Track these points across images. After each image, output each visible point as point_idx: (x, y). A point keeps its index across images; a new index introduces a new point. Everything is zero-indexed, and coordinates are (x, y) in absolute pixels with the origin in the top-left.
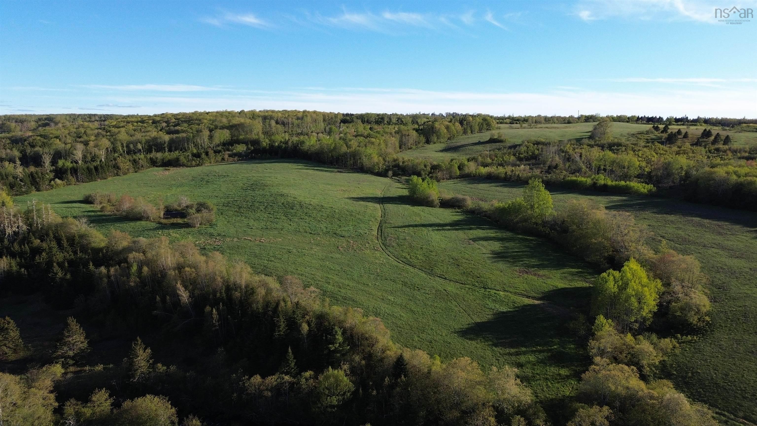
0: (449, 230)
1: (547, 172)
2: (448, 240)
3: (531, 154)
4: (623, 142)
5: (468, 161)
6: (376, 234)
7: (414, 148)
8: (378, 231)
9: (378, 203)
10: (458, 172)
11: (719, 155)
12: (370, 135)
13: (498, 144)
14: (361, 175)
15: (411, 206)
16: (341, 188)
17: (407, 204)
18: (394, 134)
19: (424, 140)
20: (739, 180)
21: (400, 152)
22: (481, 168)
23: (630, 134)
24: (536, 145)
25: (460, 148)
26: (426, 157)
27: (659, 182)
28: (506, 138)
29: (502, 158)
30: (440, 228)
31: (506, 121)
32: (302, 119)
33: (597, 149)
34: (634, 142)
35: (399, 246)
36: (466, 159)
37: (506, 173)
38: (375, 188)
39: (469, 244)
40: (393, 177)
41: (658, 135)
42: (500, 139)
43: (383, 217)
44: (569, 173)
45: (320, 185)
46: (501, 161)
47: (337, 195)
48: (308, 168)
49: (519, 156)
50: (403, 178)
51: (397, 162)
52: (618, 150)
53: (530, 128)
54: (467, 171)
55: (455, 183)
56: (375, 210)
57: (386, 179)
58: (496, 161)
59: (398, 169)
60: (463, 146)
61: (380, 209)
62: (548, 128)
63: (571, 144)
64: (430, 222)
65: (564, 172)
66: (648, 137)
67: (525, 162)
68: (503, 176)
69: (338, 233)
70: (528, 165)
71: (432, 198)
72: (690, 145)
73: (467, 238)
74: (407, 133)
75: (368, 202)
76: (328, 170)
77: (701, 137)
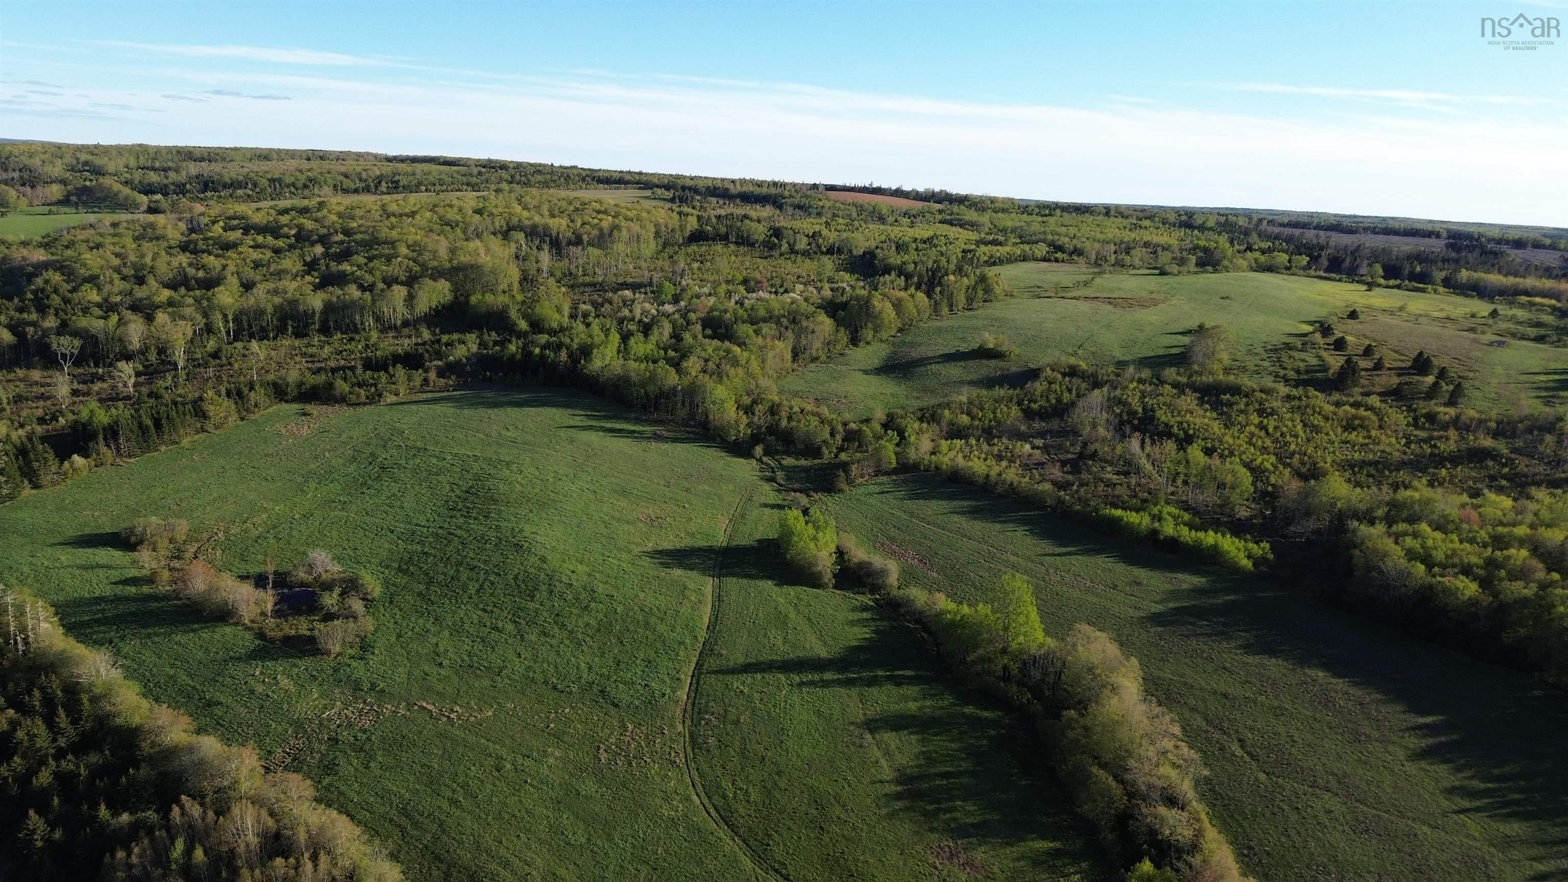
0: (832, 684)
1: (1075, 466)
2: (821, 729)
3: (1054, 401)
4: (1246, 382)
5: (922, 421)
6: (685, 697)
7: (823, 358)
8: (691, 684)
9: (711, 573)
10: (894, 461)
11: (1432, 438)
12: (736, 320)
13: (993, 363)
14: (699, 449)
15: (776, 585)
16: (646, 511)
17: (769, 578)
18: (785, 321)
19: (845, 338)
20: (1429, 579)
21: (793, 371)
22: (944, 444)
23: (1269, 347)
24: (1067, 379)
25: (915, 367)
26: (841, 397)
27: (1289, 520)
28: (1013, 348)
29: (994, 412)
30: (817, 677)
31: (1036, 251)
32: (610, 235)
33: (1189, 401)
34: (1268, 382)
35: (720, 747)
36: (919, 414)
37: (988, 476)
38: (717, 509)
39: (861, 746)
40: (765, 459)
41: (1324, 354)
42: (999, 349)
43: (711, 628)
44: (1118, 473)
45: (605, 499)
46: (990, 421)
47: (633, 543)
48: (594, 423)
49: (1029, 407)
50: (784, 462)
51: (777, 417)
52: (1230, 405)
53: (1074, 298)
54: (912, 455)
55: (882, 493)
56: (700, 602)
57: (749, 467)
58: (980, 419)
59: (777, 440)
60: (923, 362)
61: (710, 597)
62: (1110, 301)
63: (1140, 381)
64: (801, 654)
65: (1109, 469)
66: (1303, 360)
67: (1037, 425)
68: (981, 480)
69: (608, 689)
70: (1041, 434)
71: (820, 568)
72: (1380, 394)
73: (861, 718)
74: (811, 326)
75: (692, 569)
76: (634, 432)
77: (1411, 368)
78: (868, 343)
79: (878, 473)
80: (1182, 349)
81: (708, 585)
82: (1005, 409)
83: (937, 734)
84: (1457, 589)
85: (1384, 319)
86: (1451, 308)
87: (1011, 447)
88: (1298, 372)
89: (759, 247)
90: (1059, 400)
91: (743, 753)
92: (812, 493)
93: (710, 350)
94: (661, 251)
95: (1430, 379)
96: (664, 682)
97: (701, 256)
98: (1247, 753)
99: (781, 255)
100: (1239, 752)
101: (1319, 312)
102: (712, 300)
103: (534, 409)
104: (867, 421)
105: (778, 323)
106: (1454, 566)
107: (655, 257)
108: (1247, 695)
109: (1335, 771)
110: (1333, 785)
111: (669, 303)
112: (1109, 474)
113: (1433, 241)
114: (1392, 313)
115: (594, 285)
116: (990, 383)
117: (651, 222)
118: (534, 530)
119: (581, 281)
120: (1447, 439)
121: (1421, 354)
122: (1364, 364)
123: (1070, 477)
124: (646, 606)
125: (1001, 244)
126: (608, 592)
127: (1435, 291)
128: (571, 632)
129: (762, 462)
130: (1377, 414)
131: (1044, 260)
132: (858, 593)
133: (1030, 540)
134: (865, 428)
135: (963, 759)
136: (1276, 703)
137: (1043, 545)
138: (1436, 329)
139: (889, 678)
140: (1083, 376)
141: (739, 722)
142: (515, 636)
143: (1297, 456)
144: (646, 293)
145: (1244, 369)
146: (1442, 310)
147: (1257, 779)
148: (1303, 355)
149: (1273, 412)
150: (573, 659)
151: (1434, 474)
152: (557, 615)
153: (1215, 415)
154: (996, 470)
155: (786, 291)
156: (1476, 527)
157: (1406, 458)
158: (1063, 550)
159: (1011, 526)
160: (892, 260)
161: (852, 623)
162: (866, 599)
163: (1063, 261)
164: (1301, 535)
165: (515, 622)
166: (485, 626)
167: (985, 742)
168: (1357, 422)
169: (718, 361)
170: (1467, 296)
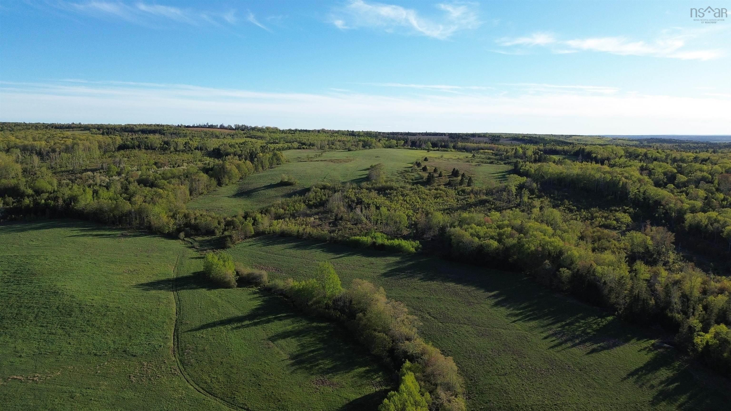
0: (248, 326)
1: (335, 223)
2: (247, 345)
3: (319, 200)
4: (394, 185)
5: (262, 214)
6: (173, 345)
7: (205, 192)
8: (174, 339)
9: (172, 290)
10: (253, 231)
11: (465, 198)
12: (156, 180)
13: (288, 187)
14: (149, 238)
15: (208, 290)
16: (127, 268)
17: (203, 288)
18: (183, 178)
19: (215, 183)
20: (480, 243)
21: (191, 199)
22: (275, 222)
23: (399, 172)
24: (323, 190)
25: (252, 192)
26: (219, 208)
27: (423, 233)
28: (296, 180)
29: (294, 207)
30: (239, 325)
31: (294, 145)
32: (73, 147)
33: (374, 194)
34: (402, 184)
35: (198, 363)
36: (260, 211)
37: (298, 231)
38: (167, 263)
39: (269, 348)
40: (186, 239)
41: (420, 173)
42: (290, 181)
43: (178, 313)
44: (353, 225)
45: (102, 266)
46: (293, 211)
47: (124, 283)
48: (85, 233)
49: (309, 204)
50: (196, 239)
51: (189, 219)
52: (390, 194)
53: (316, 161)
54: (261, 228)
55: (250, 245)
56: (169, 303)
57: (178, 243)
58: (288, 210)
59: (191, 229)
60: (256, 190)
61: (174, 300)
62: (331, 161)
63: (353, 188)
64: (229, 316)
65: (349, 223)
66: (413, 176)
67: (314, 210)
68: (295, 234)
69: (128, 349)
70: (317, 214)
71: (228, 279)
72: (444, 185)
73: (266, 337)
74: (198, 178)
75: (161, 290)
76: (110, 235)
77: (452, 175)
78: (227, 185)
79: (246, 237)
80: (366, 176)
81: (171, 295)
82: (299, 205)
83: (303, 336)
84: (491, 244)
85: (437, 160)
86: (459, 156)
87: (305, 220)
88: (412, 180)
89: (158, 150)
90: (321, 199)
91: (211, 362)
92: (215, 250)
93: (146, 192)
94: (103, 155)
95: (460, 178)
96: (159, 341)
97: (127, 155)
98: (432, 317)
99: (171, 152)
100: (429, 317)
101: (414, 160)
102: (140, 173)
103: (47, 230)
104: (235, 216)
105: (179, 178)
106: (488, 237)
107: (101, 157)
108: (426, 296)
109: (466, 317)
110: (466, 322)
111: (115, 176)
112: (349, 225)
113: (444, 137)
114: (439, 159)
115: (68, 172)
116: (289, 195)
117: (95, 140)
118: (63, 284)
119: (59, 170)
120: (471, 198)
121: (454, 169)
122: (436, 175)
123: (333, 228)
124: (140, 309)
125: (277, 143)
126: (116, 306)
127: (451, 151)
128: (98, 328)
129: (185, 241)
130: (445, 192)
131: (298, 148)
132: (250, 287)
133: (323, 254)
134: (235, 219)
135: (318, 344)
136: (438, 297)
137: (329, 256)
138: (455, 162)
139: (275, 318)
140: (329, 188)
141: (204, 350)
142: (65, 335)
143: (420, 209)
144: (101, 173)
145: (392, 181)
146: (456, 156)
147: (438, 326)
148: (412, 174)
149: (407, 195)
150: (103, 340)
151: (469, 210)
152: (88, 321)
153: (385, 198)
154: (301, 229)
155: (179, 166)
156: (491, 223)
157: (458, 206)
158: (338, 256)
159: (313, 250)
160: (229, 150)
161: (250, 300)
162: (255, 289)
163: (306, 148)
164: (429, 238)
165: (63, 328)
166: (45, 333)
167: (325, 335)
168: (438, 195)
169: (151, 197)
170: (462, 152)
